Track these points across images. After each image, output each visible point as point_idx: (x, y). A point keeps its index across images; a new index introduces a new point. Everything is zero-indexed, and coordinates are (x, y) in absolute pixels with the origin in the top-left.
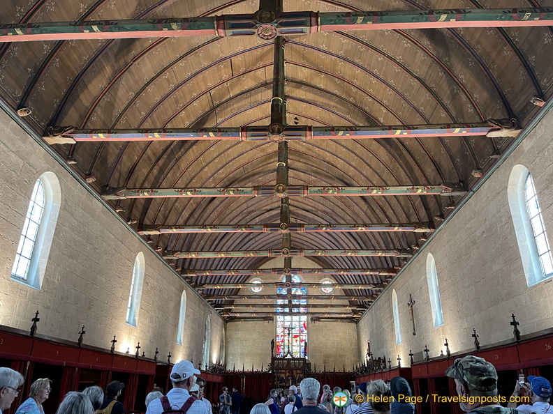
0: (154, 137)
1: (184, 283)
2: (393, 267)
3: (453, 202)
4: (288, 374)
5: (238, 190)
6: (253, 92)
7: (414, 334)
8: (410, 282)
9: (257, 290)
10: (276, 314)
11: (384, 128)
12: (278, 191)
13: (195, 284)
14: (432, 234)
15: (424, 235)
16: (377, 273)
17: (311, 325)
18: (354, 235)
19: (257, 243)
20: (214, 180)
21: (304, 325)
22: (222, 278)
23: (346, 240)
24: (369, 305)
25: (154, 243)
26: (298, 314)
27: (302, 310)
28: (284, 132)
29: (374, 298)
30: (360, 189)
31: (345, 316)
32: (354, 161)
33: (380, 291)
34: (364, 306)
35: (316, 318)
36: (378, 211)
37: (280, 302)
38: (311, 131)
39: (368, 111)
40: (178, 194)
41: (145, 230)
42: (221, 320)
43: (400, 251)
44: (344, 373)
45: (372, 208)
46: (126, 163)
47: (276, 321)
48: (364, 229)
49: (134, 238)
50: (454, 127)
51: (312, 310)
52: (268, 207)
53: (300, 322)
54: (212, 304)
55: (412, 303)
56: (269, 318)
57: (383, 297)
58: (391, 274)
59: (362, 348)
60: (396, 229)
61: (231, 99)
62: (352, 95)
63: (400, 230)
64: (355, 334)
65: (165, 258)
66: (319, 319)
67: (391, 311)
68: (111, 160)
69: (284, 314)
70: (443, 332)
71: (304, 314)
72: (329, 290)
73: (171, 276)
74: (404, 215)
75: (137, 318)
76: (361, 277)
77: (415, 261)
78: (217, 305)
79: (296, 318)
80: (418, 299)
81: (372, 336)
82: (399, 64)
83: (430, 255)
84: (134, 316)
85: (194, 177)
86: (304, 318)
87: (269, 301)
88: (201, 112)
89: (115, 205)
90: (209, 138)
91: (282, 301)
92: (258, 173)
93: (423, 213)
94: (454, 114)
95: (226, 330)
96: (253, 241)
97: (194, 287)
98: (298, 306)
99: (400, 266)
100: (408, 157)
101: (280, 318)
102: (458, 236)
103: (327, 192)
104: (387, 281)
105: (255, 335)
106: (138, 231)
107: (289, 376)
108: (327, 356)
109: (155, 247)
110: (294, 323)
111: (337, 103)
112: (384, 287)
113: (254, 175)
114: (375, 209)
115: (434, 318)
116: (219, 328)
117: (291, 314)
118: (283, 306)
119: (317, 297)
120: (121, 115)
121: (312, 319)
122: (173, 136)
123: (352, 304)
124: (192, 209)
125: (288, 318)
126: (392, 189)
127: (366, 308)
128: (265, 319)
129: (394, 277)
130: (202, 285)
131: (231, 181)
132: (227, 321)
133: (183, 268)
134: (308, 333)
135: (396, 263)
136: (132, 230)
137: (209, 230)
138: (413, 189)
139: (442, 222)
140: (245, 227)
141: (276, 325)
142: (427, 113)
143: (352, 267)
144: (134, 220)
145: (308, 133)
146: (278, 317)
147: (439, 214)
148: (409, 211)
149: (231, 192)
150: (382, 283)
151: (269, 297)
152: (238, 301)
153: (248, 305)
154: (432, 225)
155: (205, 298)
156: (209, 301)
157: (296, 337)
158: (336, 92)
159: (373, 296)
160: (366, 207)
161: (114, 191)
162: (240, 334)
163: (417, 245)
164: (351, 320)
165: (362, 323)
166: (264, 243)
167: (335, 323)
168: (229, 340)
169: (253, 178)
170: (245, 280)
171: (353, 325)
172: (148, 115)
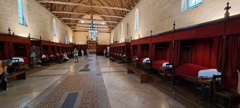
2: (123, 14)
7: (127, 34)
8: (128, 20)
10: (89, 30)
16: (118, 17)
17: (99, 33)
21: (97, 33)
31: (107, 31)
42: (72, 31)
43: (127, 8)
47: (89, 32)
51: (99, 29)
54: (68, 25)
55: (128, 25)
57: (119, 25)
58: (122, 18)
59: (111, 39)
64: (110, 36)
65: (39, 1)
67: (121, 29)
69: (91, 30)
71: (96, 30)
77: (131, 12)
78: (70, 26)
79: (94, 31)
80: (130, 24)
81: (114, 36)
83: (137, 9)
87: (86, 26)
95: (74, 34)
98: (95, 28)
99: (125, 14)
104: (120, 20)
108: (102, 41)
110: (94, 33)
112: (119, 22)
115: (135, 29)
116: (72, 33)
118: (91, 27)
123: (109, 28)
127: (113, 29)
128: (86, 31)
132: (74, 31)
155: (64, 23)
156: (66, 24)
157: (94, 36)
159: (115, 25)
162: (78, 35)
163: (133, 6)
164: (109, 32)
165: (112, 33)
167: (105, 33)
168: (75, 36)
171: (109, 34)
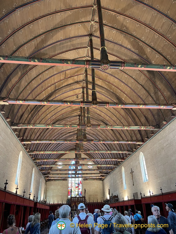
0: (44, 103)
1: (34, 164)
2: (123, 157)
3: (153, 133)
4: (73, 204)
5: (71, 126)
6: (72, 85)
7: (133, 185)
8: (131, 163)
9: (60, 167)
10: (69, 177)
11: (136, 104)
12: (88, 127)
13: (38, 165)
14: (142, 144)
15: (139, 145)
16: (117, 160)
17: (84, 182)
18: (106, 144)
19: (62, 147)
20: (50, 120)
21: (80, 182)
22: (47, 162)
23: (101, 146)
24: (110, 173)
25: (26, 147)
26: (78, 177)
27: (79, 176)
28: (98, 104)
29: (113, 170)
30: (120, 126)
31: (98, 178)
32: (109, 114)
33: (116, 167)
34: (107, 173)
35: (86, 179)
36: (118, 135)
37: (70, 172)
38: (108, 104)
39: (118, 95)
40: (45, 127)
41: (25, 142)
42: (45, 181)
43: (128, 151)
44: (97, 203)
45: (115, 133)
46: (20, 112)
47: (68, 181)
48: (117, 142)
49: (20, 145)
50: (161, 105)
52: (69, 132)
53: (78, 181)
54: (42, 174)
55: (132, 172)
56: (65, 179)
57: (117, 170)
58: (122, 160)
59: (105, 192)
60: (129, 142)
61: (63, 87)
62: (112, 88)
63: (131, 143)
64: (102, 185)
65: (29, 154)
66: (87, 179)
67: (121, 175)
68: (15, 111)
69: (72, 177)
70: (148, 184)
71: (80, 177)
72: (91, 167)
73: (30, 161)
74: (129, 136)
75: (18, 181)
76: (107, 161)
77: (134, 155)
78: (44, 174)
79: (77, 179)
80: (135, 170)
81: (111, 186)
82: (134, 79)
83: (141, 153)
84: (17, 180)
85: (43, 118)
86: (80, 179)
87: (65, 172)
88: (50, 92)
89: (15, 130)
90: (67, 105)
91: (71, 172)
92: (68, 117)
93: (139, 136)
94: (155, 99)
95: (46, 184)
96: (61, 146)
97: (37, 166)
98: (78, 174)
99: (126, 157)
100: (134, 114)
101: (70, 179)
102: (155, 146)
103: (107, 128)
104: (119, 163)
105: (59, 187)
106: (21, 142)
107: (74, 205)
108: (90, 195)
109: (26, 149)
110: (76, 181)
111: (105, 91)
113: (66, 118)
114: (116, 133)
115: (143, 178)
116: (44, 184)
117: (75, 177)
118: (73, 174)
119: (86, 170)
120: (21, 92)
121: (84, 180)
122: (52, 103)
123: (100, 172)
124: (40, 132)
125: (73, 179)
126: (132, 127)
127: (108, 174)
128: (64, 180)
129: (123, 161)
130: (41, 165)
131: (57, 120)
132: (47, 181)
133: (35, 158)
134: (82, 186)
135: (124, 156)
136: (19, 142)
137: (53, 142)
138: (140, 127)
139: (147, 140)
140: (69, 141)
141: (68, 182)
142: (144, 98)
143: (102, 157)
144: (21, 137)
145: (108, 105)
146: (69, 179)
147: (146, 136)
148: (132, 135)
149: (68, 127)
150: (117, 164)
151: (66, 170)
152: (52, 172)
153: (58, 174)
154: (143, 141)
155: (40, 171)
157: (77, 187)
158: (106, 87)
159: (112, 169)
160: (112, 133)
161: (16, 124)
162: (52, 187)
163: (135, 149)
164: (100, 179)
165: (105, 181)
166: (65, 147)
167: (94, 181)
168: (47, 190)
169: (66, 119)
170: (54, 163)
171: (101, 181)
172: (31, 92)
